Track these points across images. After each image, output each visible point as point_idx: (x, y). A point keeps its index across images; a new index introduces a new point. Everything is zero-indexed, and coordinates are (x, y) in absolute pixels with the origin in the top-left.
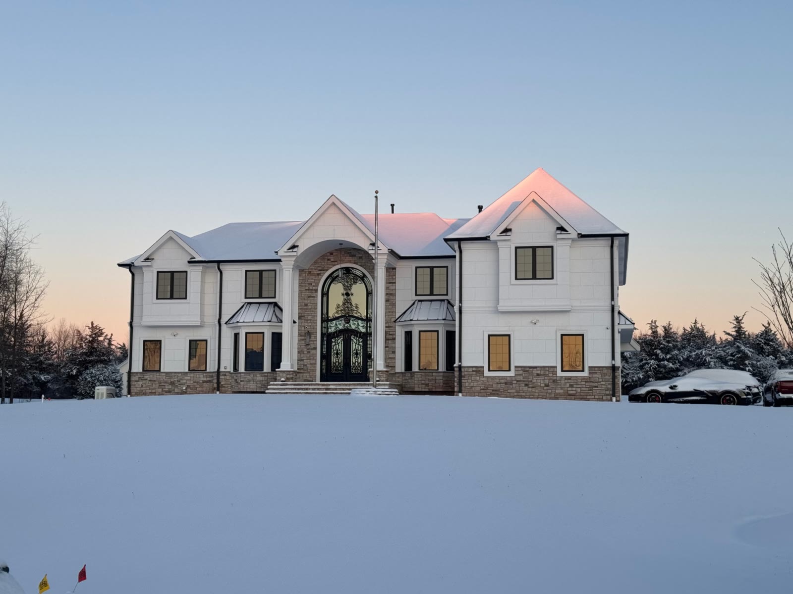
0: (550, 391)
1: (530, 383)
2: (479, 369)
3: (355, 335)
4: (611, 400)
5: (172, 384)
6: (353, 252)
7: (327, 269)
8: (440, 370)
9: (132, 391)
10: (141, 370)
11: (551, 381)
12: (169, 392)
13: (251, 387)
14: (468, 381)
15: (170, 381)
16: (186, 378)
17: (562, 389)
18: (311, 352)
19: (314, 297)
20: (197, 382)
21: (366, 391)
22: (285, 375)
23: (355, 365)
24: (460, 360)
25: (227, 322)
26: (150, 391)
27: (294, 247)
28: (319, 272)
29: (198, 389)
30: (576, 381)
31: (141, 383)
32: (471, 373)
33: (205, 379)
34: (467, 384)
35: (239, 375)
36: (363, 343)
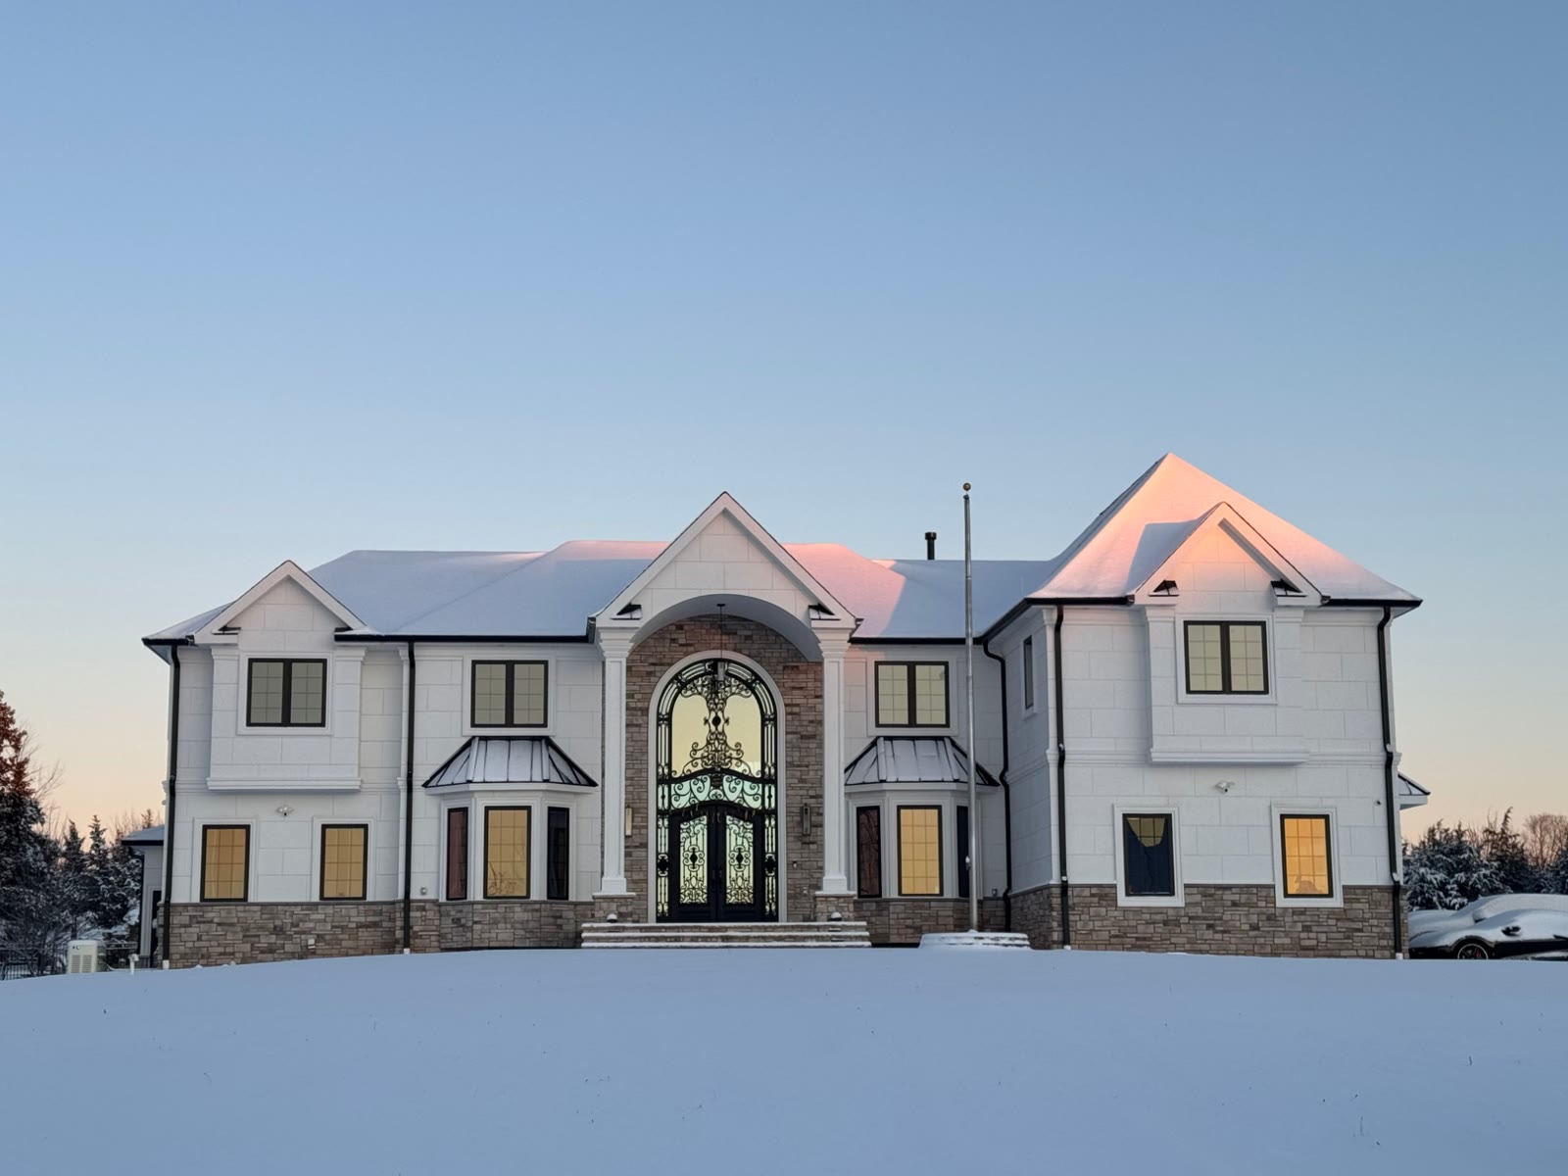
0: (1262, 940)
1: (1218, 922)
2: (1108, 890)
3: (734, 816)
4: (1393, 957)
5: (278, 931)
6: (731, 625)
7: (670, 661)
8: (947, 895)
9: (172, 950)
10: (196, 899)
11: (1264, 917)
12: (271, 953)
13: (500, 937)
14: (1083, 917)
15: (272, 926)
16: (313, 917)
17: (1286, 936)
18: (634, 854)
19: (639, 726)
20: (342, 927)
21: (976, 938)
22: (614, 906)
23: (737, 883)
24: (1063, 871)
25: (428, 782)
26: (221, 950)
27: (630, 608)
28: (652, 669)
29: (344, 943)
30: (1316, 918)
31: (197, 930)
32: (1088, 900)
33: (363, 919)
34: (1079, 925)
35: (466, 909)
36: (754, 834)
